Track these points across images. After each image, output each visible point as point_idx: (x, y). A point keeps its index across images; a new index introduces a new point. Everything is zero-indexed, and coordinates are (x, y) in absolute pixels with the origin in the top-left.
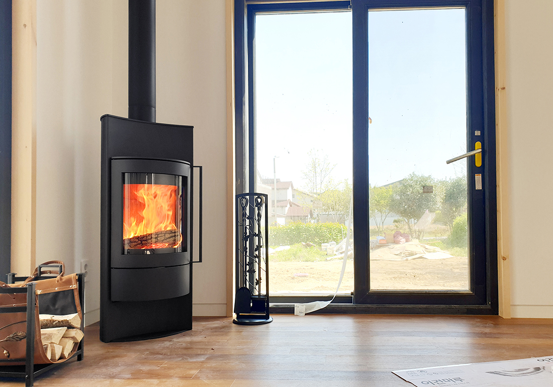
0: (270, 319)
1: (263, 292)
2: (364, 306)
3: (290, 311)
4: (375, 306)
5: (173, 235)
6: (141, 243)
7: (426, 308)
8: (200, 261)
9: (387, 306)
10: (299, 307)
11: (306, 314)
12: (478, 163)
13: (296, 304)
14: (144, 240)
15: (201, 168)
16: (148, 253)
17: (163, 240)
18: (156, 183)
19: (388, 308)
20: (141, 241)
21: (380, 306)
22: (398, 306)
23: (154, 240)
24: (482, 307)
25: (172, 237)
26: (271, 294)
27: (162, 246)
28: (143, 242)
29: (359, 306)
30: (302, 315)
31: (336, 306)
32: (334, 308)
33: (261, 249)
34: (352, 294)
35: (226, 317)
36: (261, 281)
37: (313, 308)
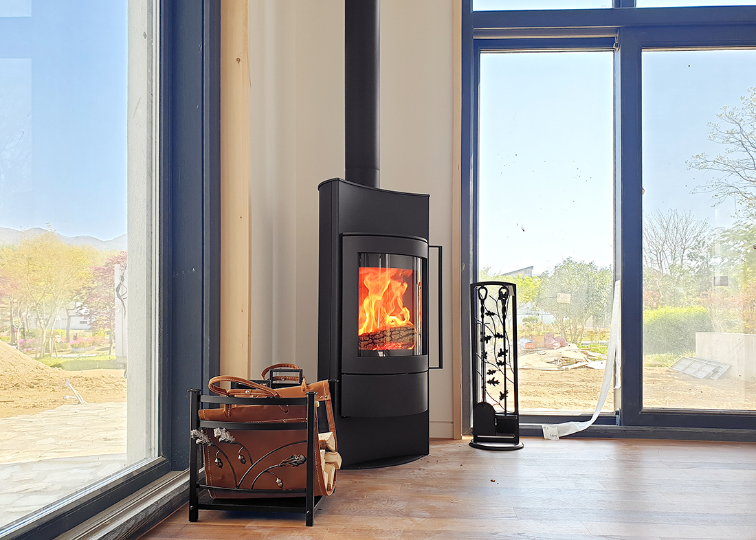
0: (520, 445)
1: (511, 409)
2: (637, 428)
3: (538, 434)
4: (651, 429)
5: (410, 332)
6: (373, 342)
7: (722, 434)
8: (441, 366)
9: (668, 429)
10: (548, 429)
11: (560, 438)
13: (543, 425)
14: (376, 339)
15: (440, 248)
17: (398, 339)
18: (391, 267)
20: (373, 340)
21: (659, 429)
22: (684, 429)
23: (388, 339)
25: (407, 335)
26: (522, 411)
27: (396, 346)
28: (375, 341)
29: (630, 428)
30: (554, 438)
31: (599, 429)
32: (596, 430)
33: (506, 354)
34: (617, 413)
35: (453, 439)
36: (507, 395)
37: (568, 430)
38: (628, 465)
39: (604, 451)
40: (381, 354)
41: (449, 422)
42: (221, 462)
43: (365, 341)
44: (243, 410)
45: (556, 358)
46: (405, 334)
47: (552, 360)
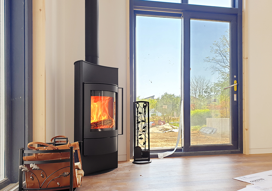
0: (150, 161)
1: (147, 148)
2: (189, 152)
3: (156, 157)
4: (193, 152)
5: (111, 121)
6: (96, 126)
7: (215, 152)
8: (122, 134)
9: (198, 152)
10: (160, 155)
11: (164, 158)
12: (235, 90)
13: (158, 153)
14: (98, 124)
15: (122, 89)
17: (106, 124)
18: (104, 96)
19: (199, 153)
21: (196, 152)
22: (203, 152)
23: (102, 124)
24: (237, 150)
26: (151, 148)
27: (106, 127)
29: (187, 152)
30: (162, 158)
31: (176, 153)
33: (146, 128)
34: (182, 147)
35: (126, 161)
36: (146, 143)
37: (166, 154)
38: (186, 165)
39: (178, 161)
40: (100, 130)
41: (125, 155)
42: (33, 178)
43: (93, 125)
44: (43, 156)
45: (162, 129)
46: (109, 122)
47: (161, 129)
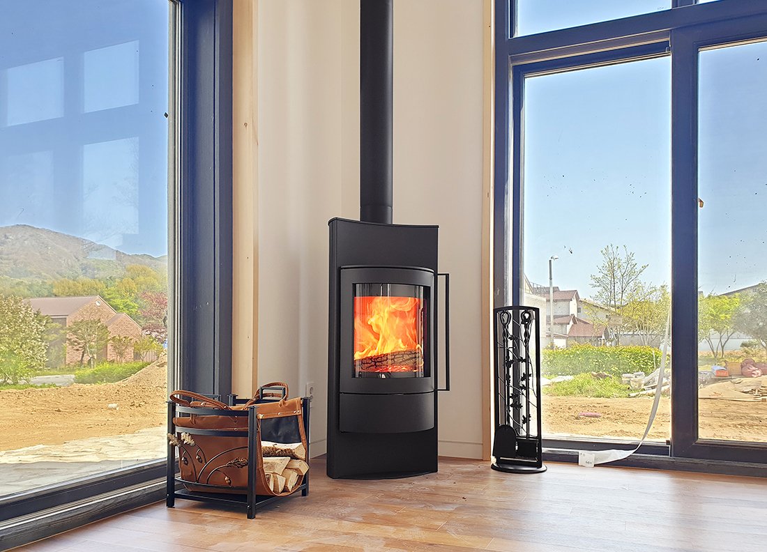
0: (543, 468)
1: (534, 433)
2: (688, 460)
3: (573, 460)
4: (706, 462)
5: (414, 356)
8: (448, 389)
9: (727, 463)
10: (585, 455)
11: (595, 465)
13: (580, 451)
15: (447, 276)
16: (383, 376)
17: (401, 362)
19: (728, 466)
20: (375, 362)
21: (715, 462)
22: (746, 464)
23: (390, 362)
25: (412, 358)
27: (402, 369)
28: (377, 364)
29: (679, 460)
30: (589, 465)
31: (643, 458)
32: (639, 460)
33: (530, 378)
34: (668, 442)
35: (482, 460)
36: (530, 419)
37: (607, 458)
41: (479, 444)
42: (186, 460)
43: (367, 363)
44: (204, 419)
45: (754, 388)
47: (749, 389)
